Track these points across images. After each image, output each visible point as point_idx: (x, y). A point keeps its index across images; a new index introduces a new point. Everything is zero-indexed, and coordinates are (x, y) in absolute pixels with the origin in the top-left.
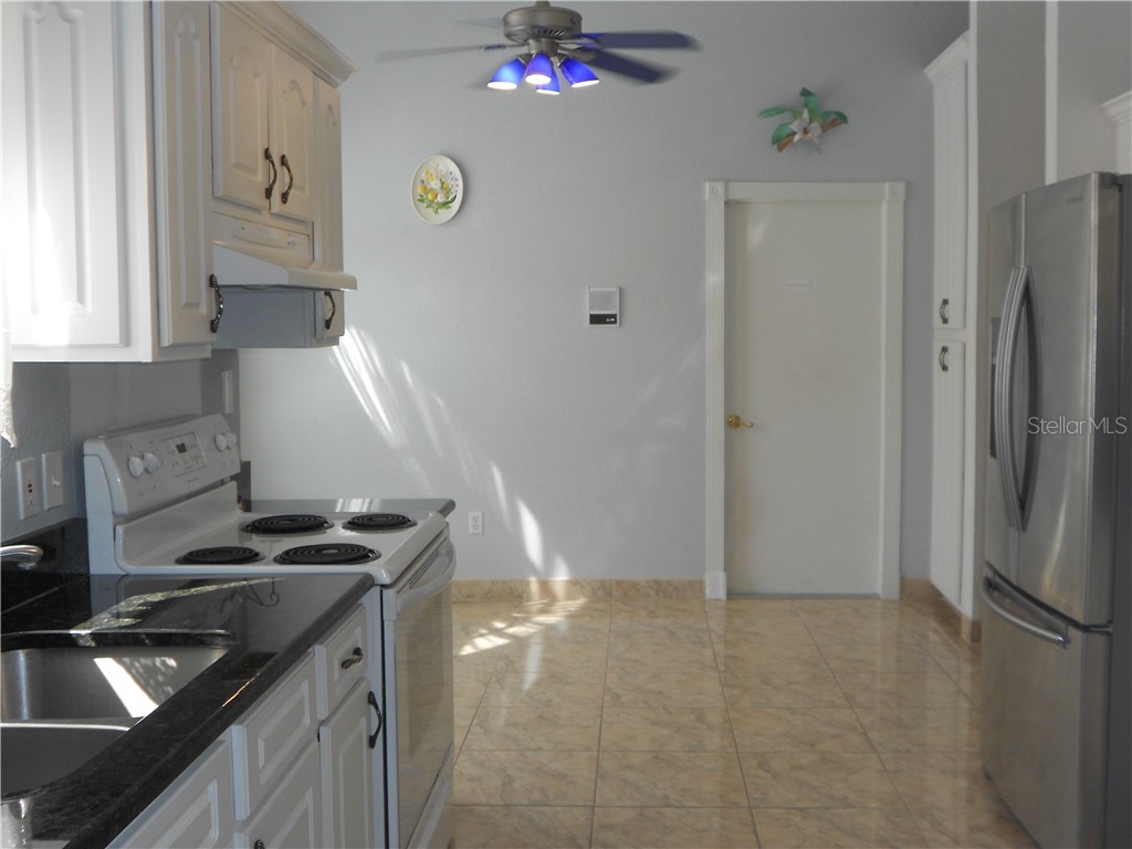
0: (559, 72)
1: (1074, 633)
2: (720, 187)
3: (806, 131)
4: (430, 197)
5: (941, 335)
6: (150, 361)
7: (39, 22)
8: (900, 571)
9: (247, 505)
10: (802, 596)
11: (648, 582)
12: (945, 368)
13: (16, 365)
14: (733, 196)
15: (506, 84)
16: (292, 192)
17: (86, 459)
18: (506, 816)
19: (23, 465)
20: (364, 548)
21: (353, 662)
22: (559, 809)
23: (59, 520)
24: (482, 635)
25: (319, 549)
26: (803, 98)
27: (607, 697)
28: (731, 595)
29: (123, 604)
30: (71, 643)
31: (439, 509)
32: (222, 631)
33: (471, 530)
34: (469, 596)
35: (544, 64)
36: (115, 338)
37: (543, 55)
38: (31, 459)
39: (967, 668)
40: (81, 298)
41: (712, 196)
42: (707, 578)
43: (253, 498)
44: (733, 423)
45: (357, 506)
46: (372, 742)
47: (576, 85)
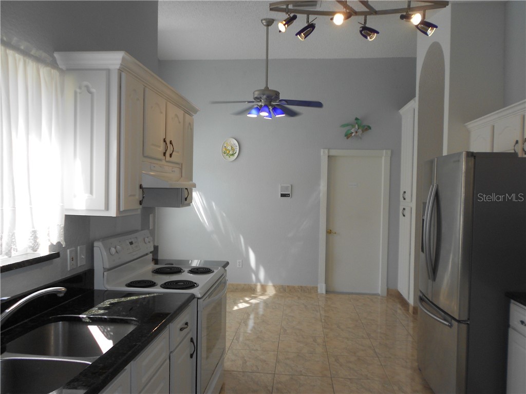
0: (271, 111)
1: (454, 323)
2: (326, 151)
3: (356, 132)
4: (228, 152)
5: (403, 204)
6: (115, 216)
7: (80, 93)
8: (387, 286)
9: (156, 261)
10: (352, 294)
11: (298, 286)
12: (404, 216)
13: (66, 216)
14: (331, 154)
15: (254, 115)
16: (174, 153)
17: (95, 248)
18: (243, 376)
19: (70, 251)
20: (193, 282)
21: (184, 328)
22: (262, 374)
23: (84, 270)
24: (241, 303)
25: (177, 282)
26: (356, 121)
27: (282, 331)
28: (327, 292)
29: (102, 304)
30: (80, 319)
31: (222, 265)
32: (134, 319)
33: (238, 266)
34: (236, 289)
35: (267, 109)
36: (103, 207)
37: (266, 106)
38: (73, 248)
39: (411, 324)
40: (91, 193)
41: (324, 154)
42: (319, 286)
43: (159, 258)
44: (329, 232)
45: (195, 264)
46: (191, 356)
47: (277, 116)
